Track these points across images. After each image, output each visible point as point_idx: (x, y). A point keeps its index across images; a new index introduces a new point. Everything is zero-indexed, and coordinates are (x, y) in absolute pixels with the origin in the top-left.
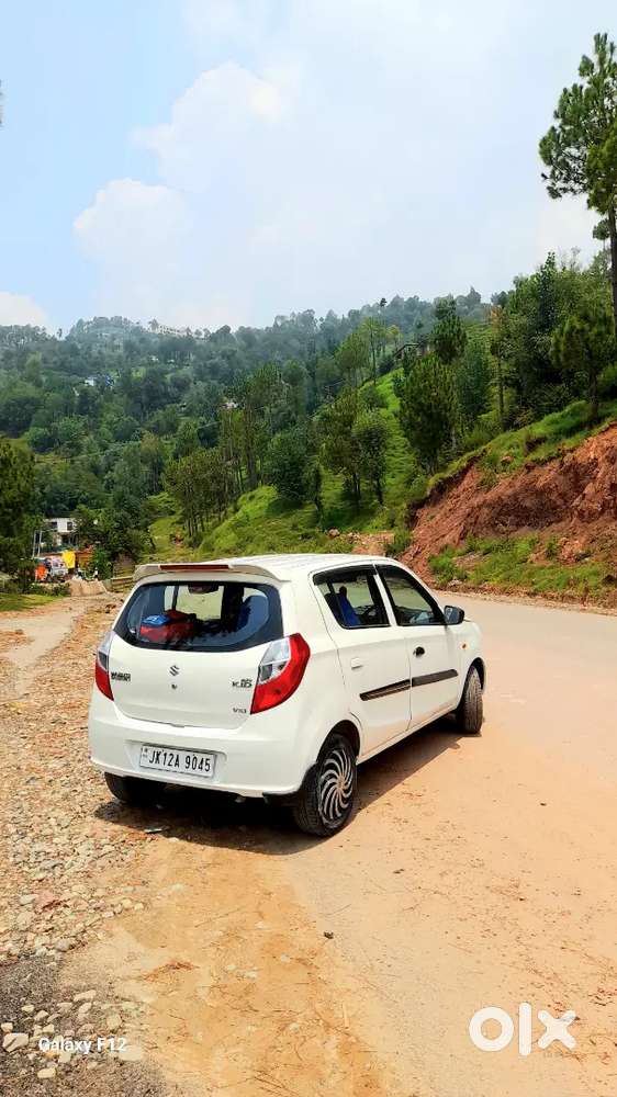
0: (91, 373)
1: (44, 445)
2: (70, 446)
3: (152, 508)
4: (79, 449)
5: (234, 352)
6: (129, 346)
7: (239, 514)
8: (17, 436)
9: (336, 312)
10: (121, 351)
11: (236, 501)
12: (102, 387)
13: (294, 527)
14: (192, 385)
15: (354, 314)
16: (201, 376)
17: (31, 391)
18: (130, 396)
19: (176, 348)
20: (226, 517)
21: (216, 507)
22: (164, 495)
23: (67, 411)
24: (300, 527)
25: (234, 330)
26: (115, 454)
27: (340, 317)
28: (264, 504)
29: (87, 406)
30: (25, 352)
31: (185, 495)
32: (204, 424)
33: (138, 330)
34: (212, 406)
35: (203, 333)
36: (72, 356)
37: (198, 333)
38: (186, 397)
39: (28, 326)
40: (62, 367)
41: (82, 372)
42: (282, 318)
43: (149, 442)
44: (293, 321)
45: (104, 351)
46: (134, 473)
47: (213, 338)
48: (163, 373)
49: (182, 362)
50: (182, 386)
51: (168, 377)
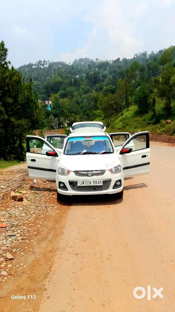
0: (78, 75)
1: (63, 96)
2: (71, 96)
3: (94, 115)
4: (73, 97)
5: (121, 66)
6: (89, 66)
7: (124, 116)
8: (56, 93)
9: (154, 52)
10: (87, 67)
11: (122, 112)
12: (81, 78)
13: (144, 120)
14: (108, 76)
15: (160, 52)
16: (110, 73)
17: (60, 79)
18: (89, 80)
19: (104, 65)
20: (119, 117)
21: (115, 114)
22: (99, 111)
23: (70, 84)
24: (146, 120)
25: (121, 60)
26: (84, 98)
27: (156, 53)
28: (132, 112)
29: (76, 83)
30: (59, 68)
31: (105, 110)
32: (111, 87)
33: (92, 61)
34: (114, 82)
35: (112, 61)
36: (73, 69)
37: (110, 61)
38: (106, 80)
39: (61, 62)
40: (70, 72)
41: (75, 74)
42: (136, 55)
43: (94, 94)
44: (140, 56)
45: (82, 68)
46: (89, 104)
47: (115, 62)
48: (99, 73)
49: (105, 70)
50: (105, 77)
51: (101, 75)
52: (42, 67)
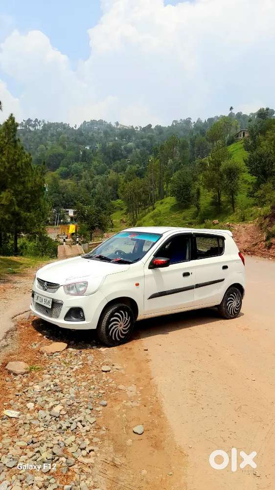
0: (88, 144)
1: (65, 175)
2: (77, 176)
3: (112, 206)
4: (80, 177)
5: (153, 136)
6: (106, 133)
7: (156, 211)
8: (54, 171)
9: (201, 119)
10: (102, 135)
11: (153, 204)
12: (93, 150)
13: (184, 219)
14: (133, 150)
15: (210, 120)
16: (138, 147)
17: (61, 150)
18: (105, 154)
19: (127, 133)
20: (149, 212)
21: (143, 207)
22: (119, 201)
23: (77, 160)
24: (188, 218)
25: (153, 127)
26: (97, 180)
27: (203, 121)
28: (168, 206)
29: (85, 158)
30: (60, 134)
31: (129, 201)
32: (138, 168)
33: (110, 126)
34: (143, 160)
35: (139, 128)
36: (80, 136)
37: (137, 128)
38: (130, 156)
39: (62, 123)
40: (76, 141)
41: (84, 143)
42: (175, 121)
43: (112, 176)
44: (181, 123)
45: (95, 135)
46: (105, 189)
47: (144, 129)
48: (121, 145)
49: (129, 140)
50: (129, 151)
51: (123, 147)
52: (32, 129)
